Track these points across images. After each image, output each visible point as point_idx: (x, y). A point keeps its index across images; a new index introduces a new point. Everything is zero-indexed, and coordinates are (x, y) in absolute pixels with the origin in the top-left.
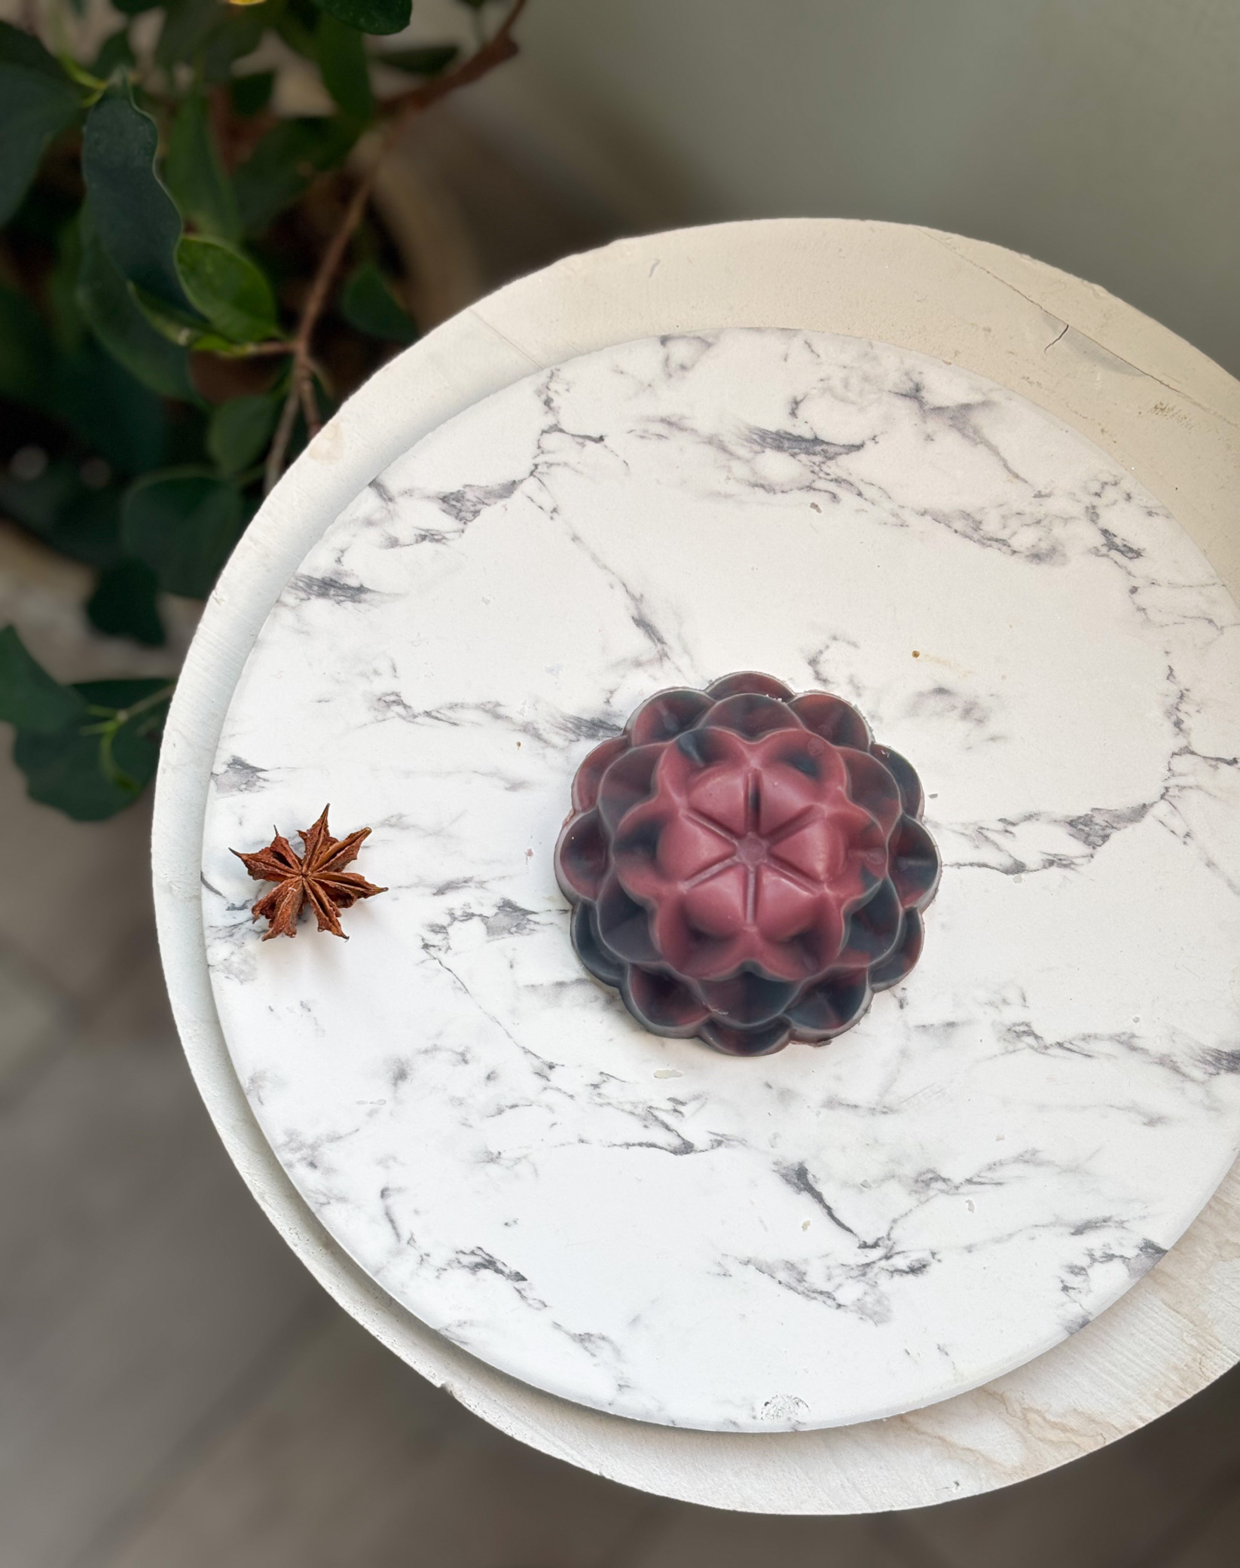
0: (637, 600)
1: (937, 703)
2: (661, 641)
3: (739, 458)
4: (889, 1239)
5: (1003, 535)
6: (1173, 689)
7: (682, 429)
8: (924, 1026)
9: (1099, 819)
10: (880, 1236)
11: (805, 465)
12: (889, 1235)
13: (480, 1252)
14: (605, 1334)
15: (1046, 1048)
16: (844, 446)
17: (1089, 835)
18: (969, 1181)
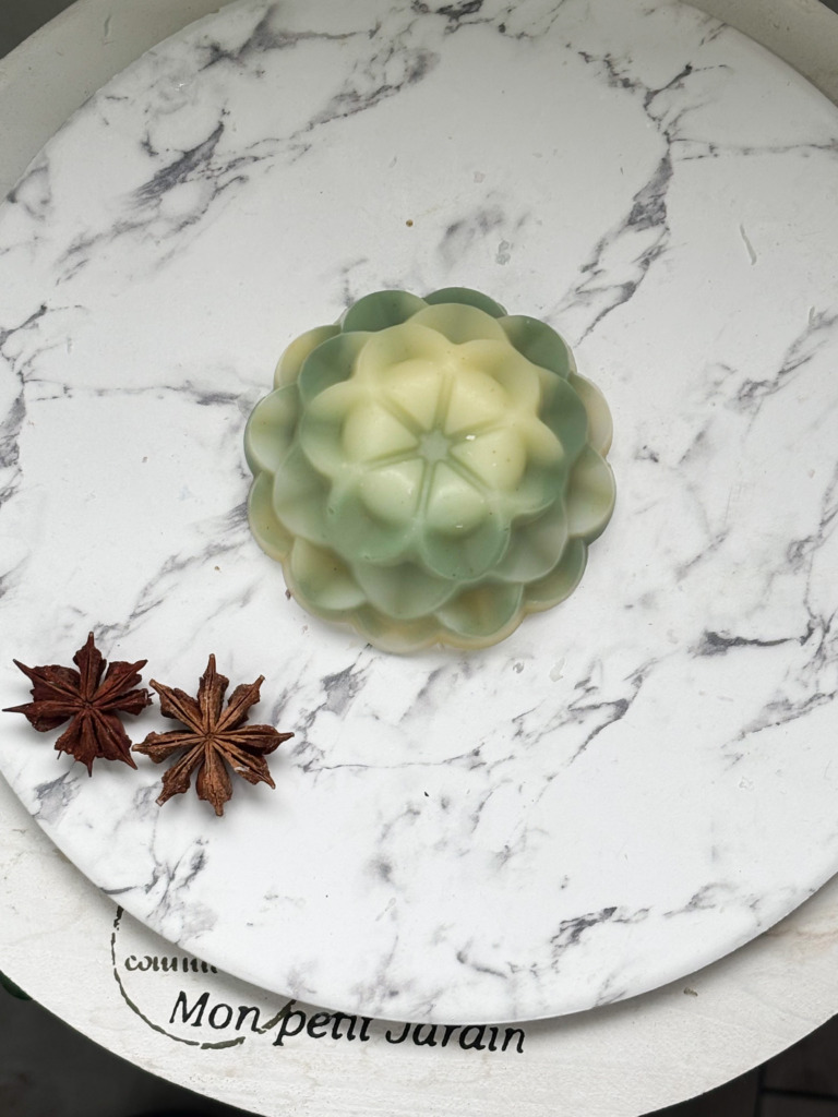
0: (187, 387)
1: (459, 239)
2: (233, 397)
3: (149, 222)
4: (815, 618)
5: (378, 84)
6: (599, 65)
7: (90, 244)
8: (684, 457)
9: (645, 201)
10: (806, 622)
11: (198, 179)
12: (812, 615)
13: (566, 925)
14: (705, 884)
15: (776, 384)
16: (210, 139)
17: (650, 218)
18: (823, 523)
